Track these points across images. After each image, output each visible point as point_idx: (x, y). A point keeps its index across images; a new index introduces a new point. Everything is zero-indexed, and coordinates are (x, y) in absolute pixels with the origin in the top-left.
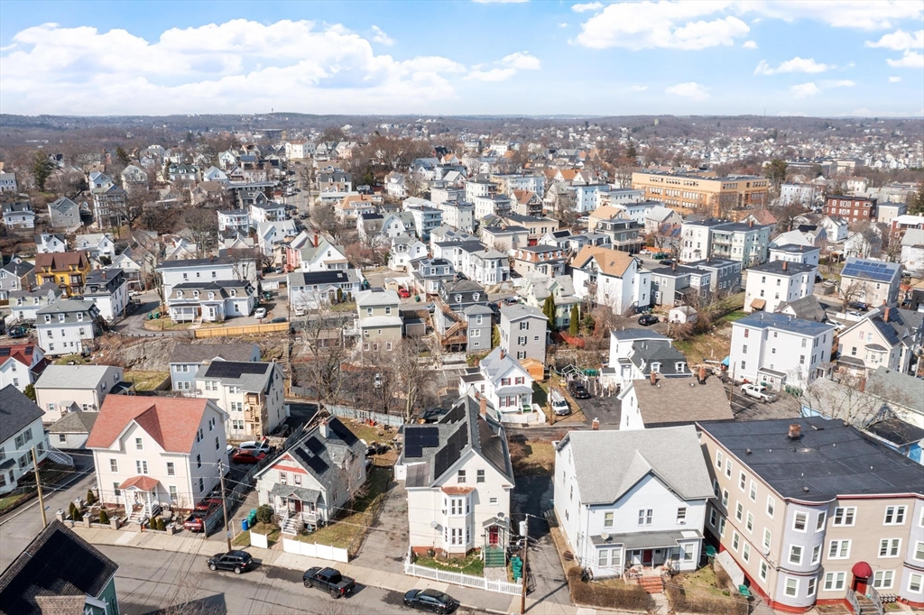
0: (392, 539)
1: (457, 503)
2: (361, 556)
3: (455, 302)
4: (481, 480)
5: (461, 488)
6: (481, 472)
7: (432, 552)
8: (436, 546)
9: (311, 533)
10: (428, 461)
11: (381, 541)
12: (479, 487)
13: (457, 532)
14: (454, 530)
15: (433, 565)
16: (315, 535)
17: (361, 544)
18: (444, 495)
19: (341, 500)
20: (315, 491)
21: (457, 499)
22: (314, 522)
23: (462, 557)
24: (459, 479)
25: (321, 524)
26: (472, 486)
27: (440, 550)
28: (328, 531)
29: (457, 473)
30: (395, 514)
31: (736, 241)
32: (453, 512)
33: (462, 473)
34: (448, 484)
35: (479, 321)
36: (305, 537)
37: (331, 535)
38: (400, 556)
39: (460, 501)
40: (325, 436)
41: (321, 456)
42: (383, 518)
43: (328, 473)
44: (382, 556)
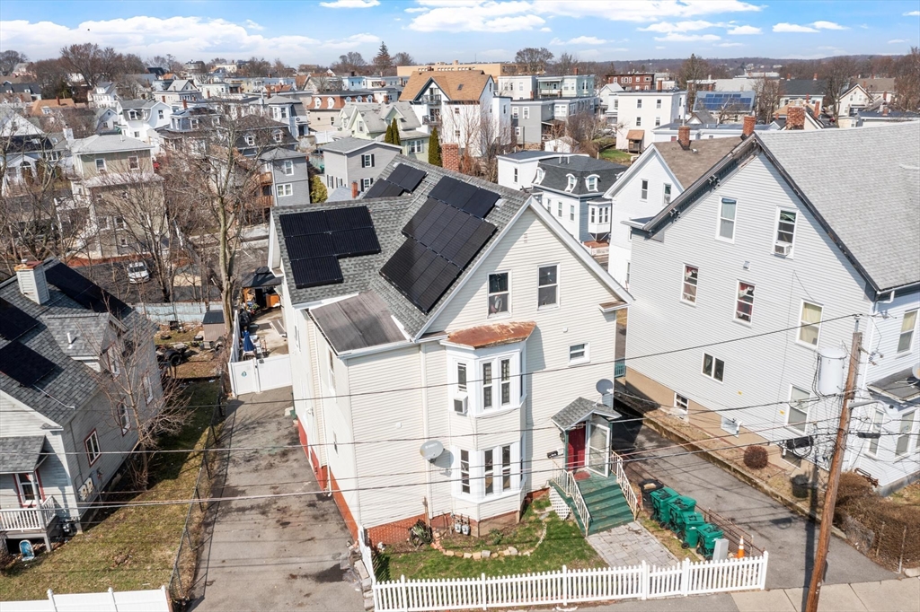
0: (285, 524)
1: (496, 371)
2: (211, 595)
3: (246, 144)
4: (547, 297)
5: (503, 327)
6: (547, 275)
7: (423, 530)
8: (435, 510)
9: (32, 564)
10: (364, 288)
11: (256, 538)
12: (544, 318)
13: (497, 457)
14: (489, 455)
15: (443, 567)
16: (46, 567)
17: (198, 559)
18: (454, 357)
19: (112, 455)
20: (25, 440)
21: (495, 360)
22: (38, 528)
23: (511, 524)
24: (491, 300)
25: (60, 530)
26: (526, 320)
27: (446, 519)
28: (89, 547)
29: (486, 285)
30: (264, 463)
31: (566, 88)
32: (488, 403)
33: (499, 282)
34: (463, 322)
35: (289, 171)
36: (16, 581)
37: (99, 555)
38: (329, 565)
39: (505, 363)
40: (35, 298)
41: (34, 344)
42: (236, 477)
43: (61, 383)
44: (275, 577)
